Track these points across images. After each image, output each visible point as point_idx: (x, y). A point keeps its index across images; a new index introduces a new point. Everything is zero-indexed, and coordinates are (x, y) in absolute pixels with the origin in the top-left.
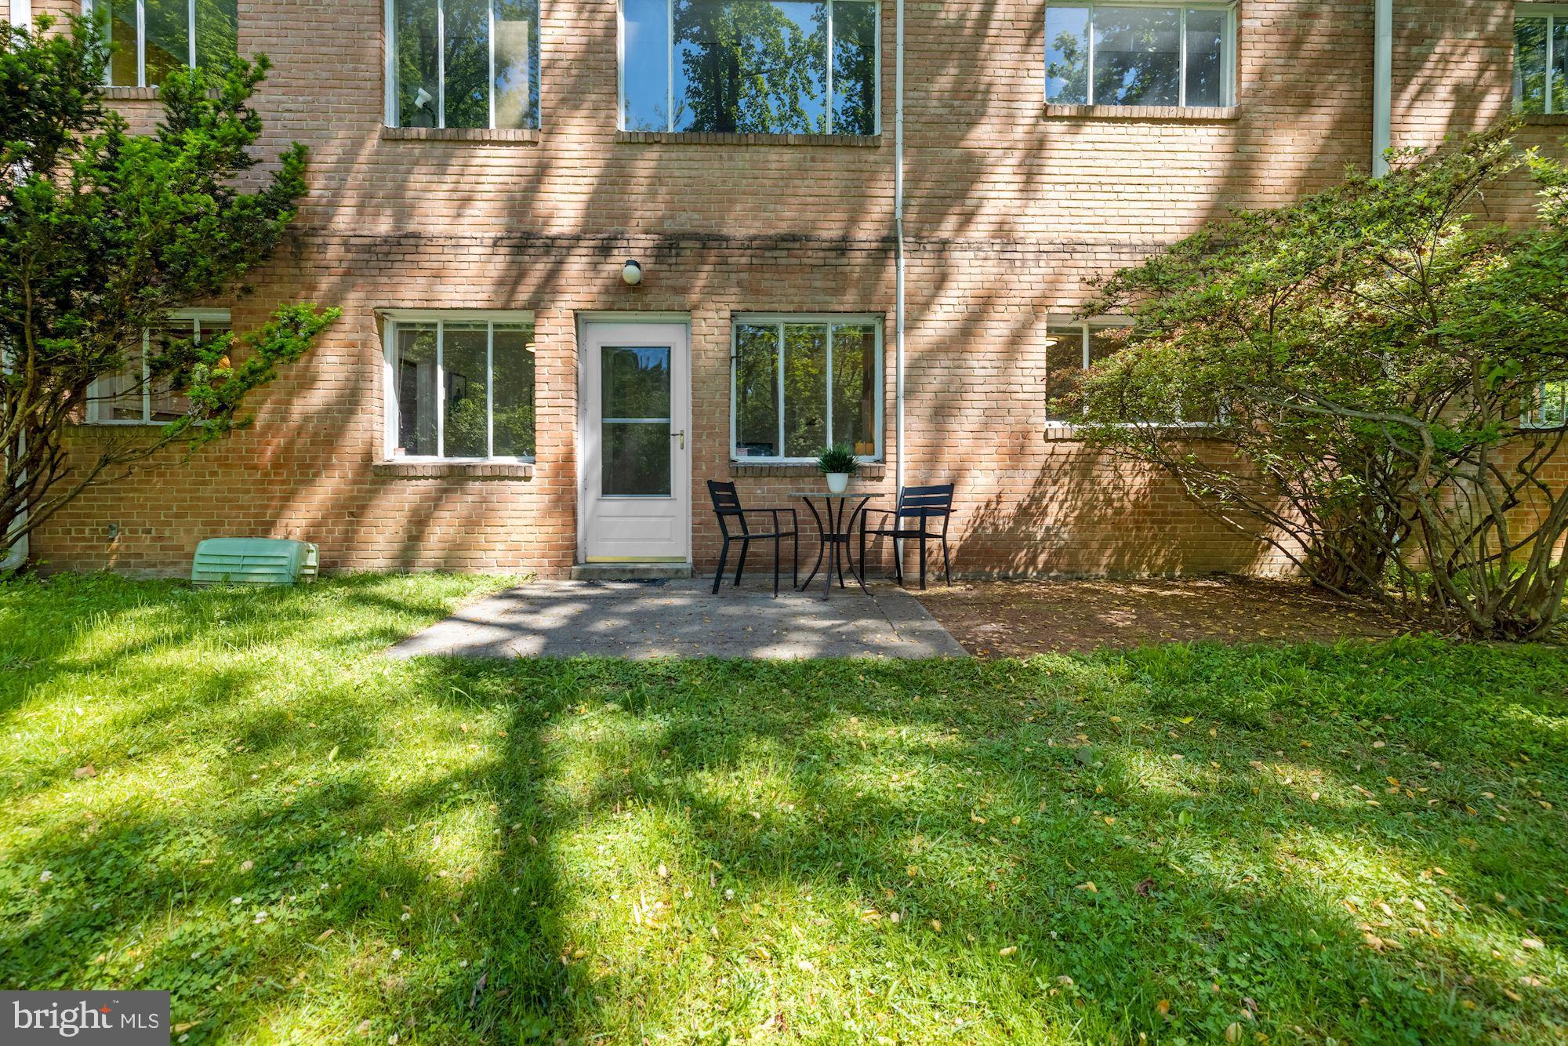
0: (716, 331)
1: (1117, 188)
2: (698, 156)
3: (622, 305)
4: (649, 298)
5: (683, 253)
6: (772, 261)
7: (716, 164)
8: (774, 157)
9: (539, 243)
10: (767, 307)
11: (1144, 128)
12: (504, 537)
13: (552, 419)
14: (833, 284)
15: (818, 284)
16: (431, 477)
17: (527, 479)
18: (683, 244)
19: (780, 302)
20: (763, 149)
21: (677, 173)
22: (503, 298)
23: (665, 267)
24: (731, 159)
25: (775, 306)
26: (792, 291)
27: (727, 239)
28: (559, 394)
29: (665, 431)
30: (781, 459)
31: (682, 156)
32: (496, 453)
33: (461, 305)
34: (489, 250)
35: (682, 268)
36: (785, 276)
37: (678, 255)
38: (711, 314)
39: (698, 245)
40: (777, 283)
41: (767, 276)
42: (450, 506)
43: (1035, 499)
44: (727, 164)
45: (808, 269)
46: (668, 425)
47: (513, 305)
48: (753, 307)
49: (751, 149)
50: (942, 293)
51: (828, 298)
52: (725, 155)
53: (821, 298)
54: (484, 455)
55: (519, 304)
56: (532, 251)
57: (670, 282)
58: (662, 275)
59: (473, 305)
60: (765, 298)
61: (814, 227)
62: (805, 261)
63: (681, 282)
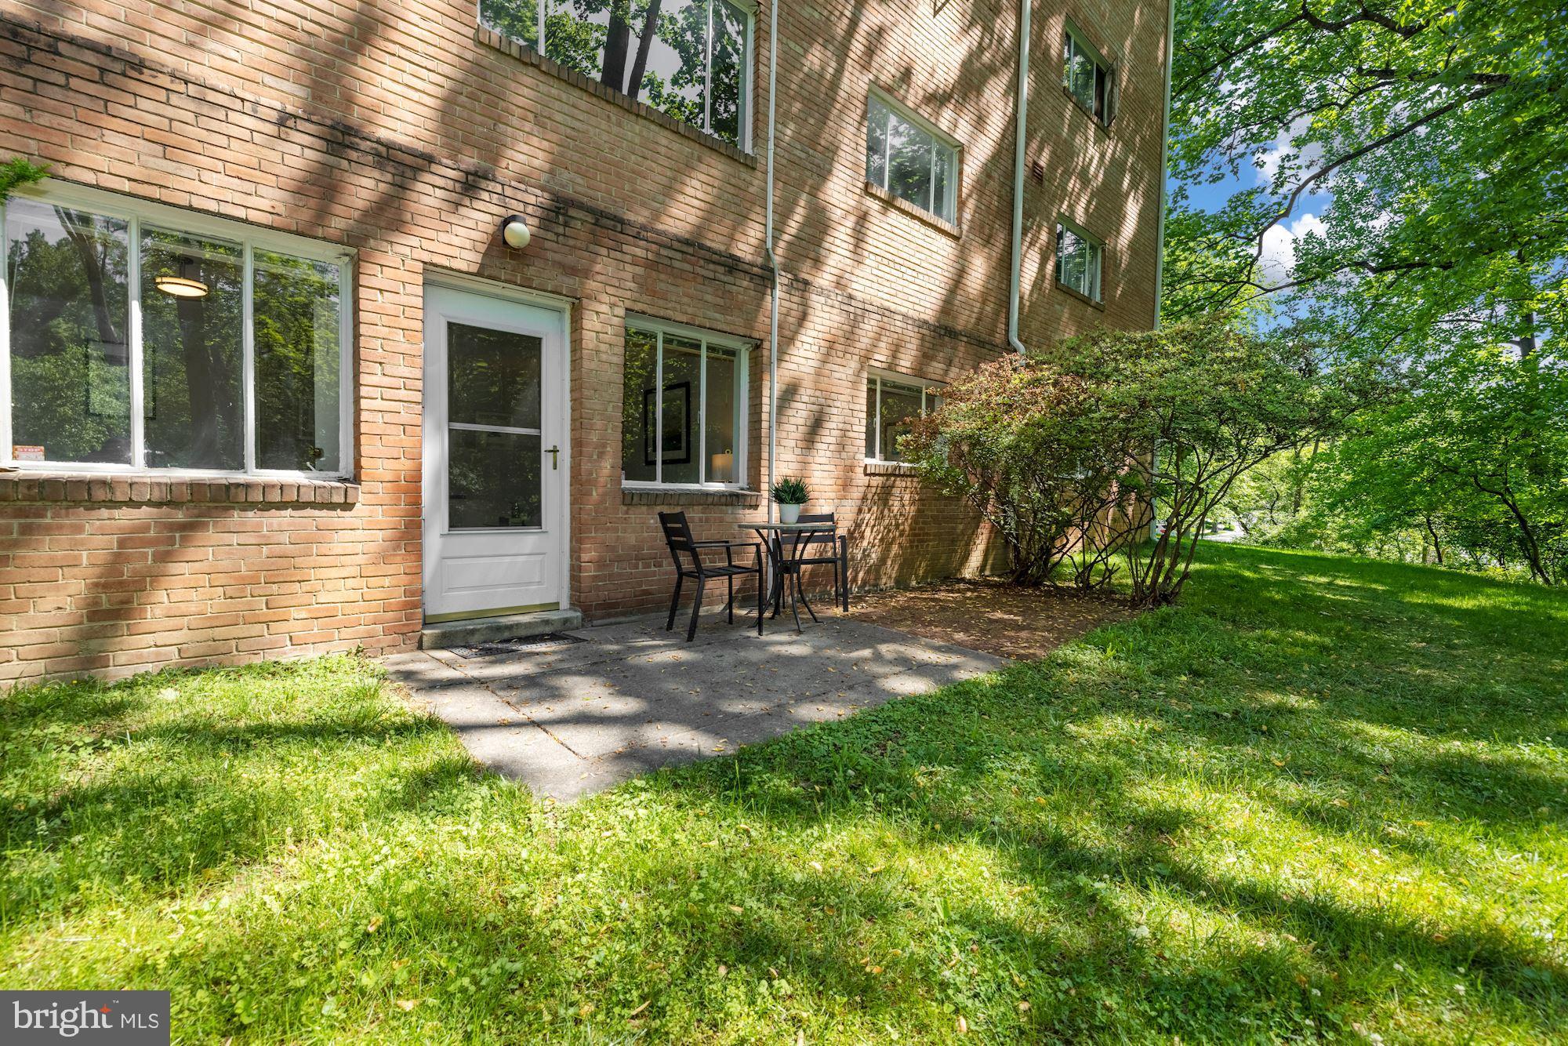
0: (609, 330)
1: (903, 269)
2: (583, 105)
3: (494, 272)
4: (531, 271)
5: (573, 223)
6: (667, 261)
7: (604, 125)
8: (664, 142)
9: (365, 145)
10: (662, 313)
11: (916, 225)
12: (306, 598)
13: (388, 417)
14: (721, 302)
15: (709, 298)
16: (150, 503)
17: (347, 506)
18: (572, 212)
19: (674, 309)
20: (653, 127)
21: (559, 117)
22: (305, 215)
23: (550, 236)
24: (619, 125)
25: (669, 313)
26: (685, 300)
27: (622, 222)
28: (400, 383)
29: (533, 445)
30: (658, 485)
31: (564, 96)
32: (262, 463)
33: (213, 206)
34: (271, 129)
35: (571, 242)
36: (680, 281)
37: (566, 225)
38: (604, 308)
39: (590, 219)
40: (672, 288)
41: (662, 276)
42: (192, 553)
43: (858, 525)
44: (615, 129)
45: (700, 280)
46: (539, 438)
47: (320, 232)
48: (649, 310)
49: (641, 121)
50: (803, 331)
51: (717, 316)
52: (614, 118)
53: (711, 314)
54: (240, 466)
55: (331, 232)
56: (354, 155)
57: (558, 257)
58: (548, 245)
59: (253, 216)
60: (661, 302)
61: (700, 235)
62: (699, 270)
63: (570, 260)
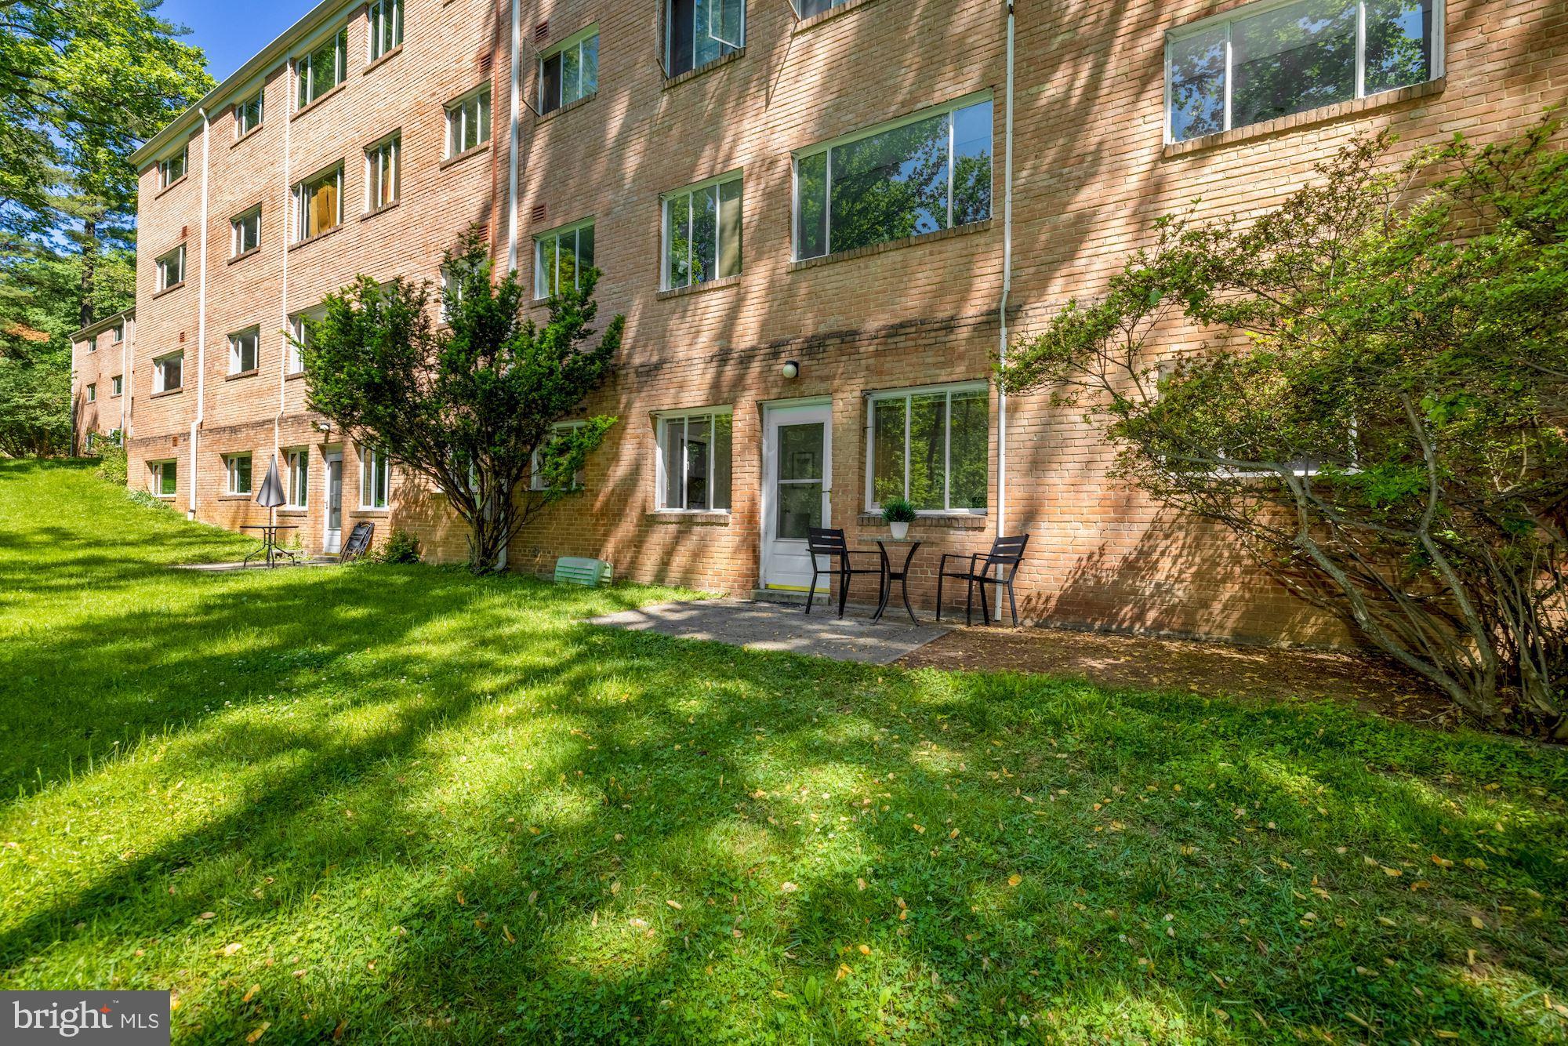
0: (851, 408)
2: (842, 270)
3: (787, 395)
4: (803, 388)
5: (828, 349)
6: (894, 346)
7: (856, 274)
8: (899, 258)
9: (734, 356)
12: (713, 566)
13: (742, 480)
14: (942, 359)
15: (929, 360)
16: (676, 522)
17: (727, 525)
18: (828, 342)
19: (900, 379)
21: (827, 287)
22: (713, 398)
24: (868, 266)
25: (895, 383)
26: (909, 369)
27: (860, 333)
29: (817, 488)
31: (831, 272)
32: (714, 506)
34: (707, 366)
35: (827, 361)
36: (903, 357)
37: (824, 351)
38: (846, 395)
39: (839, 341)
41: (889, 359)
42: (685, 543)
43: (1144, 553)
44: (863, 272)
45: (922, 349)
46: (820, 484)
47: (718, 402)
48: (882, 385)
51: (938, 371)
52: (864, 264)
55: (722, 401)
56: (728, 362)
57: (820, 373)
58: (812, 368)
59: (700, 404)
60: (887, 378)
61: (932, 312)
62: (920, 342)
63: (826, 372)
